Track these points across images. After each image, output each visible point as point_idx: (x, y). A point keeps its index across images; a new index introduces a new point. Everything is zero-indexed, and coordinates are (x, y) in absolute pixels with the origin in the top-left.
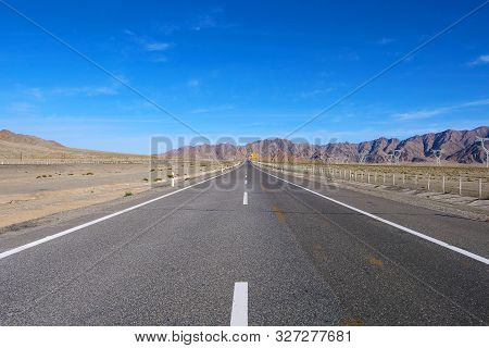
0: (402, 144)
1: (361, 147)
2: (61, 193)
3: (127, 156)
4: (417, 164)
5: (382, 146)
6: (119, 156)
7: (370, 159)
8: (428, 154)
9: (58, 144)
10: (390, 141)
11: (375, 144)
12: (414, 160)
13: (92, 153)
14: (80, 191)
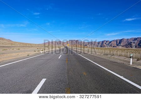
0: (110, 42)
1: (99, 43)
2: (9, 55)
3: (31, 44)
4: (114, 48)
5: (105, 43)
6: (28, 44)
7: (101, 46)
8: (117, 45)
9: (11, 40)
10: (107, 41)
11: (103, 42)
12: (114, 47)
13: (21, 43)
14: (14, 54)
